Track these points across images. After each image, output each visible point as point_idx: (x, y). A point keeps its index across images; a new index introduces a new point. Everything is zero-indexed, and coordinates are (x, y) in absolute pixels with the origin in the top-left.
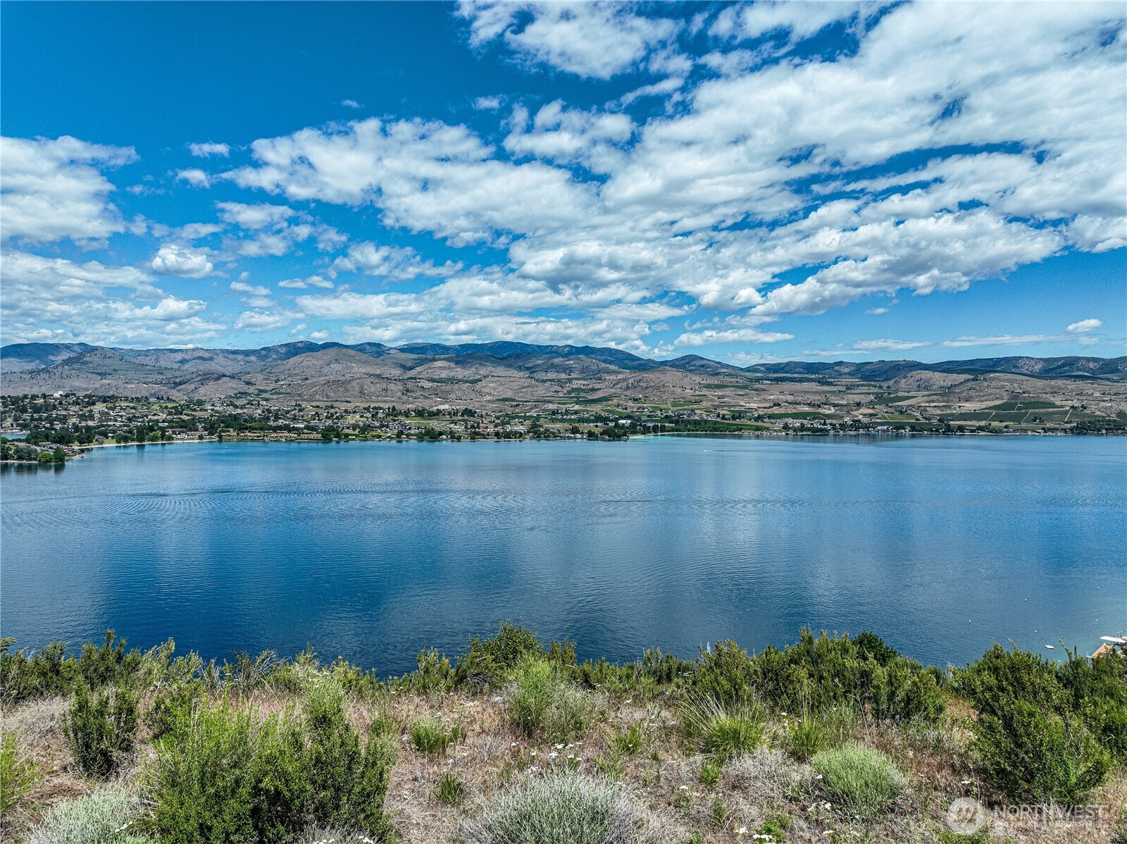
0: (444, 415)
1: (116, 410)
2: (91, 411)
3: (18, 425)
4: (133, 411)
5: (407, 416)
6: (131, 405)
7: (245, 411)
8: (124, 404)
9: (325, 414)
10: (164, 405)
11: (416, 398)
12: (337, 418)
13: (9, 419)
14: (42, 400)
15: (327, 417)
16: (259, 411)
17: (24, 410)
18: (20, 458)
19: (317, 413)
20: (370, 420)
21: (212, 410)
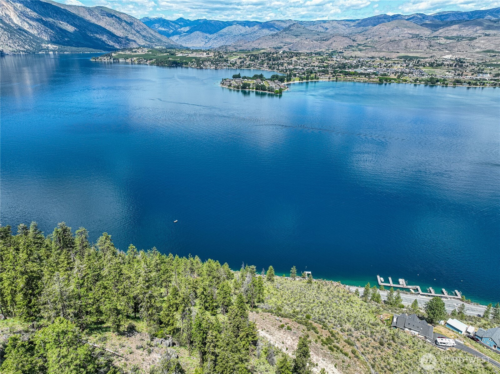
0: (445, 66)
1: (300, 60)
2: (291, 60)
3: (268, 67)
4: (306, 61)
5: (424, 66)
6: (306, 57)
7: (349, 61)
8: (303, 57)
9: (384, 64)
10: (318, 58)
11: (434, 50)
12: (389, 67)
13: (265, 64)
14: (276, 55)
15: (385, 66)
16: (355, 61)
17: (270, 60)
18: (269, 91)
19: (380, 63)
20: (405, 68)
21: (336, 60)
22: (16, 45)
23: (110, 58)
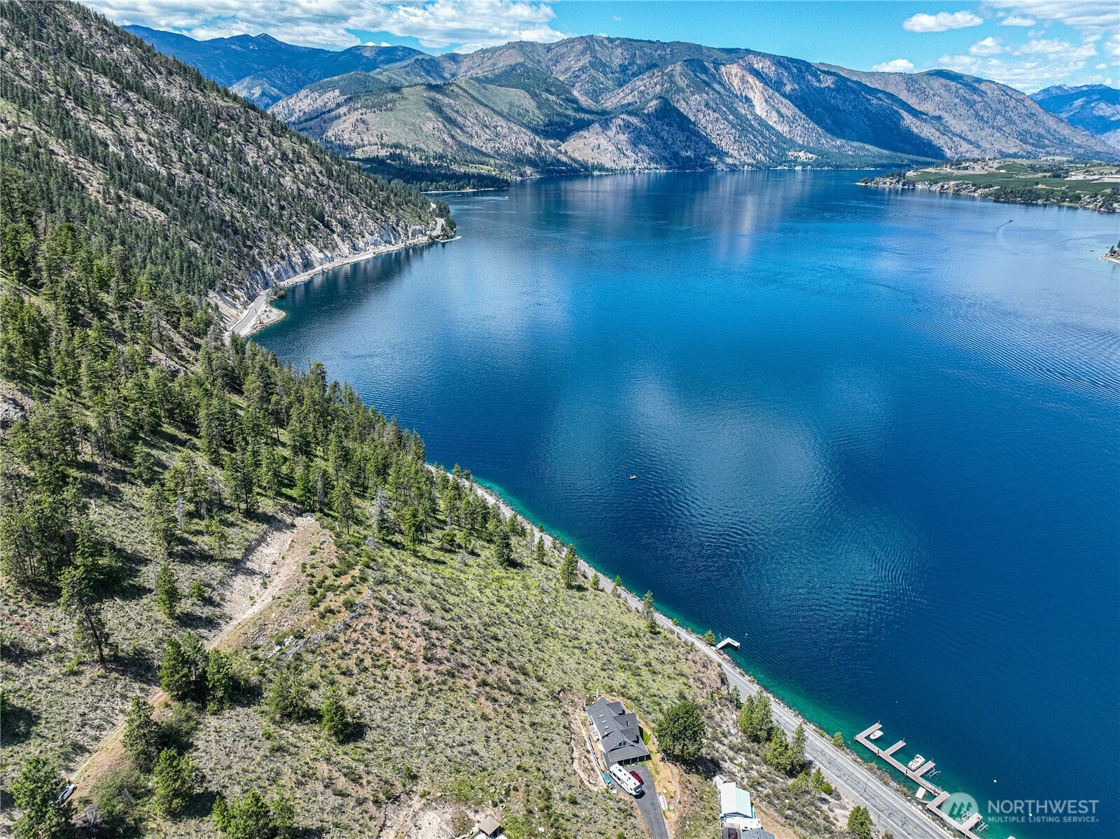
22: (742, 153)
23: (898, 182)
